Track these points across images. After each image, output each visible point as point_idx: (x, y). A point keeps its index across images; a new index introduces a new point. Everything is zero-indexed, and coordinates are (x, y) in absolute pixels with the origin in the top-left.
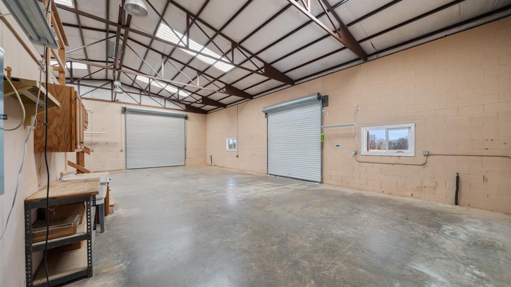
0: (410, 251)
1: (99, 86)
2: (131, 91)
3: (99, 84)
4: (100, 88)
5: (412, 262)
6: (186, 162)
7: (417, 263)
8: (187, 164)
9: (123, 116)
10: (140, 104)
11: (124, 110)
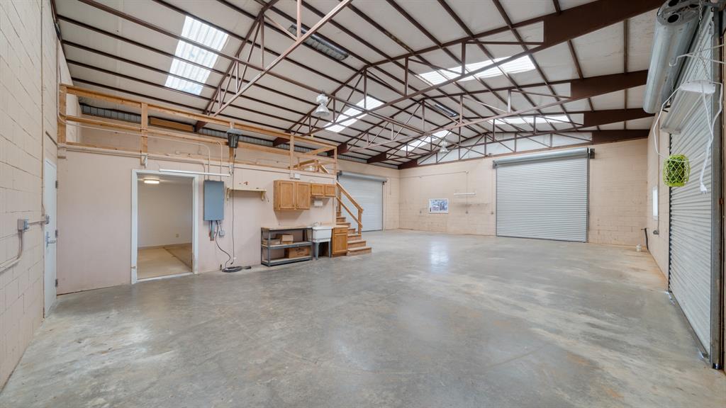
0: (192, 364)
1: (473, 144)
2: (505, 138)
3: (473, 142)
4: (475, 145)
5: (178, 354)
6: (590, 237)
7: (173, 358)
8: (590, 240)
9: (495, 170)
10: (515, 152)
11: (495, 165)
